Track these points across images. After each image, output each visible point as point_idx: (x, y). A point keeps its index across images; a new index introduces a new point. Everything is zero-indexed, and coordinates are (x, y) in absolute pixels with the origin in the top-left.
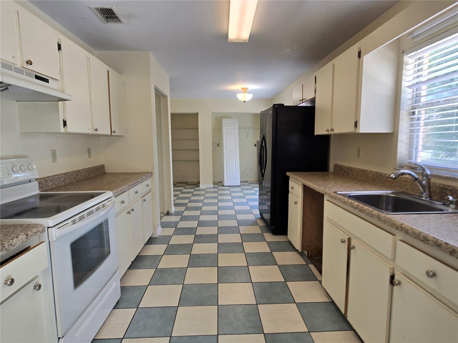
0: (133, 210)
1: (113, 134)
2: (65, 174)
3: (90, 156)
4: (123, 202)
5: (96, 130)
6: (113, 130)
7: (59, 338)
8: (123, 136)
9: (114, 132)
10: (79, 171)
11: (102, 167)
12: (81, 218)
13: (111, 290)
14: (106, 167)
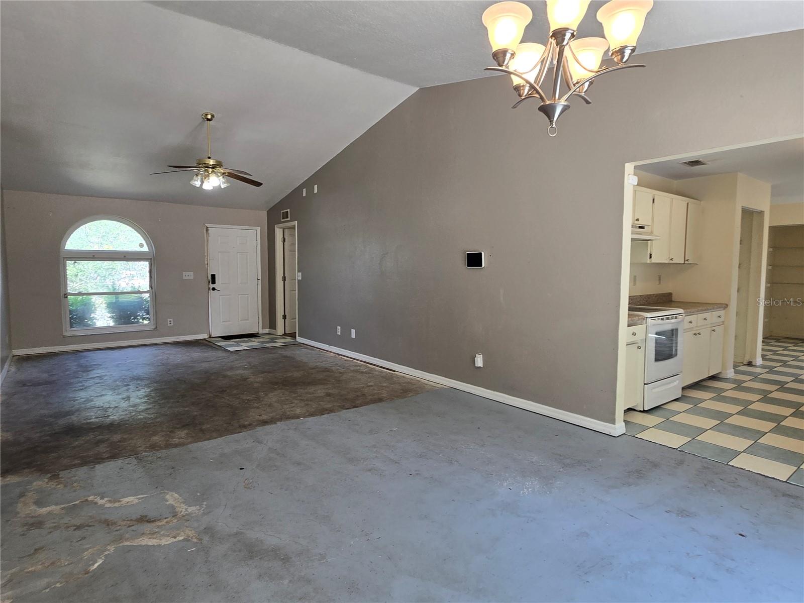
0: (699, 334)
1: (686, 262)
2: (640, 296)
3: (660, 283)
4: (691, 322)
5: (671, 260)
6: (686, 259)
7: (645, 384)
8: (697, 264)
9: (687, 260)
10: (650, 295)
11: (670, 294)
12: (667, 319)
13: (672, 385)
14: (673, 295)
